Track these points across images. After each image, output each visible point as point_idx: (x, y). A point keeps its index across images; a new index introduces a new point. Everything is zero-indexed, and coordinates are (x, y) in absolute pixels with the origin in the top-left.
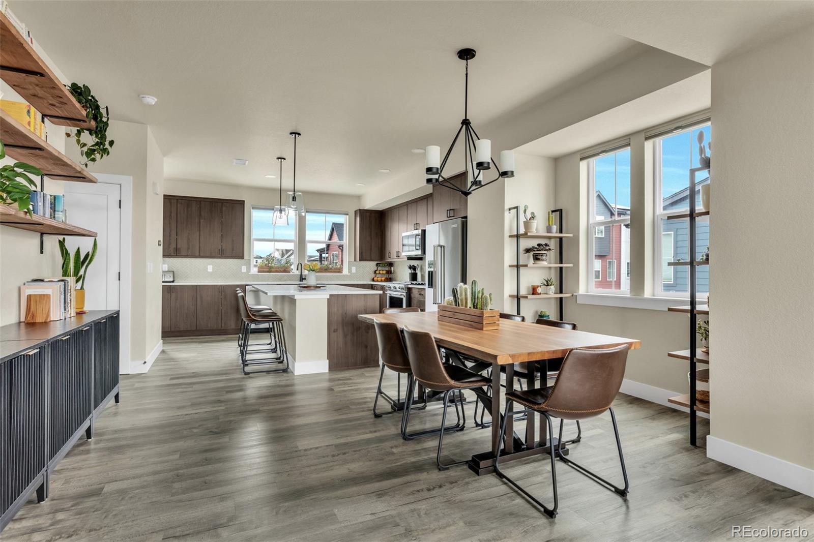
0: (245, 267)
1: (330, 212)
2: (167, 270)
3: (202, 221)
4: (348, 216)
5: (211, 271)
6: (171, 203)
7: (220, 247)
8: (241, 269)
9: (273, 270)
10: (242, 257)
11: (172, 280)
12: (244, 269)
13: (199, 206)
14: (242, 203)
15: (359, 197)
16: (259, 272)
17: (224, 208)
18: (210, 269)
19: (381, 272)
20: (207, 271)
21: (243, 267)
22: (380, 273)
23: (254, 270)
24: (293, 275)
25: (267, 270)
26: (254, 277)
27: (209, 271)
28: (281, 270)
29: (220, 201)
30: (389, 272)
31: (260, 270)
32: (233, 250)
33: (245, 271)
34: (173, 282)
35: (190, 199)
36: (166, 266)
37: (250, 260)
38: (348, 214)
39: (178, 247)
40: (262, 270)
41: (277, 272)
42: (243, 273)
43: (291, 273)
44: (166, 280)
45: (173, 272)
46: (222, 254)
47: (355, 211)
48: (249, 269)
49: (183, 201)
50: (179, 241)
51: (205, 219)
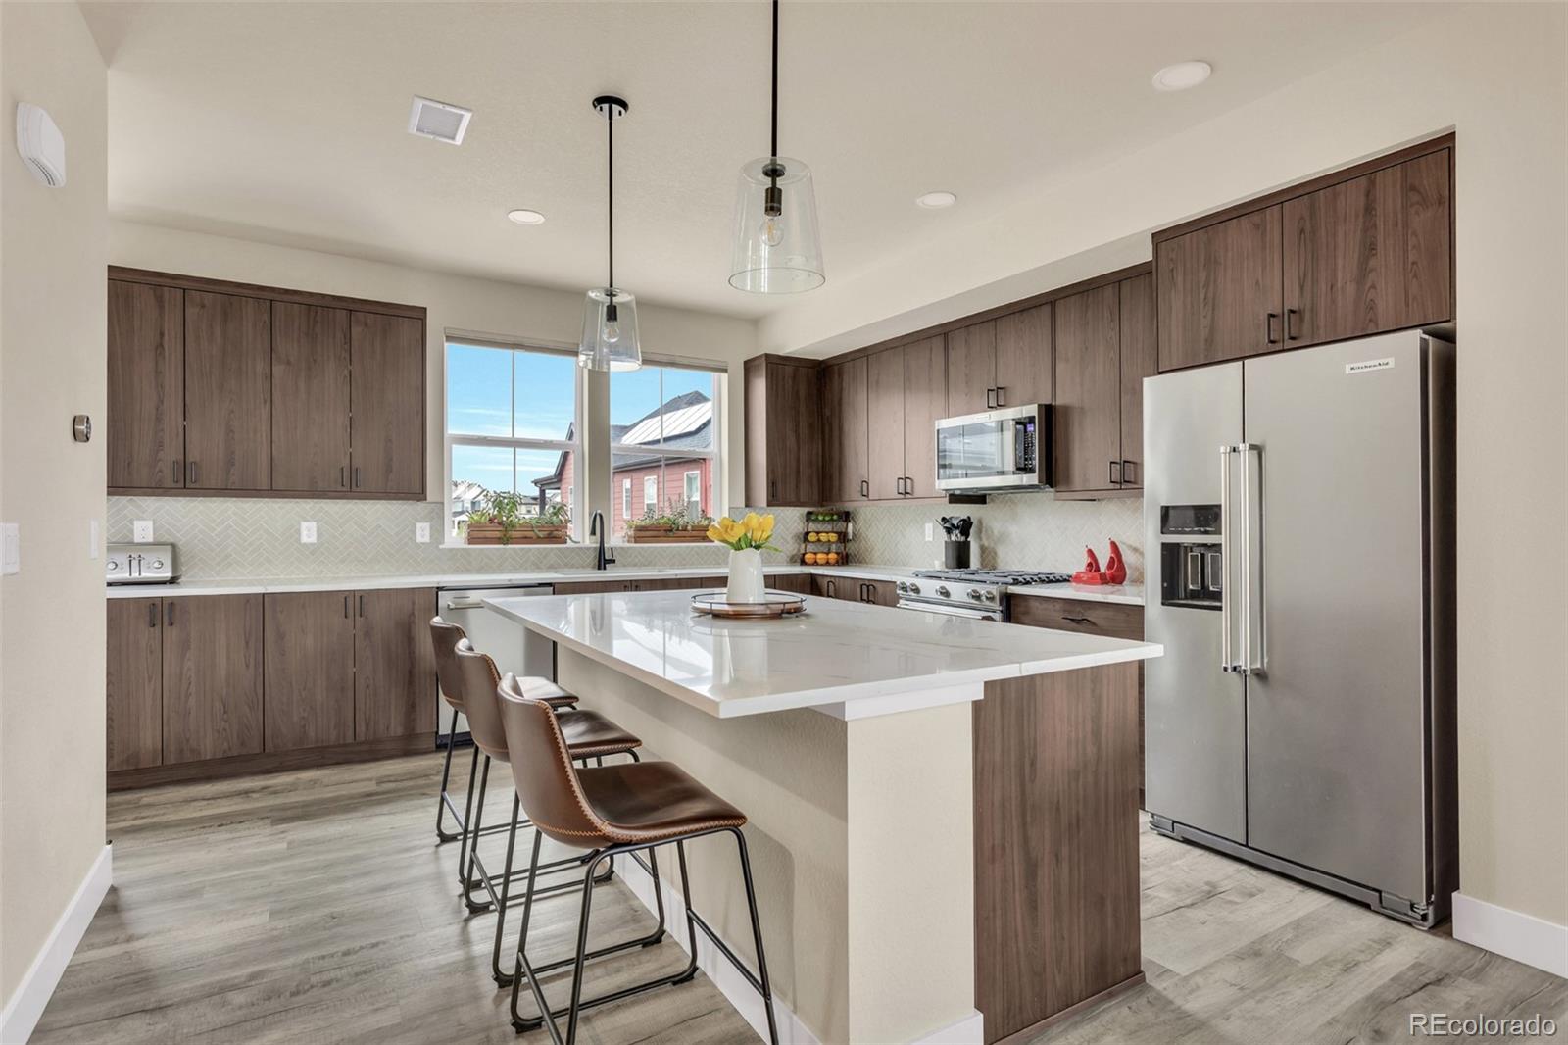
0: (427, 525)
1: (678, 360)
2: (150, 539)
3: (278, 370)
4: (725, 377)
5: (313, 539)
6: (160, 300)
7: (345, 462)
8: (414, 532)
9: (514, 534)
10: (420, 495)
11: (168, 575)
12: (423, 533)
13: (266, 317)
14: (418, 315)
15: (755, 322)
16: (472, 540)
17: (356, 331)
18: (308, 533)
19: (824, 537)
20: (298, 540)
21: (419, 525)
22: (819, 540)
23: (455, 537)
24: (573, 549)
25: (498, 535)
26: (456, 560)
27: (305, 539)
28: (541, 535)
29: (344, 305)
30: (843, 537)
31: (476, 535)
32: (389, 470)
33: (427, 539)
34: (173, 581)
35: (231, 290)
36: (149, 524)
37: (443, 503)
38: (725, 370)
39: (190, 459)
40: (481, 535)
41: (526, 540)
42: (418, 546)
43: (570, 544)
44: (147, 575)
45: (174, 546)
46: (349, 485)
47: (746, 362)
48: (438, 533)
49: (208, 298)
50: (194, 436)
51: (289, 363)
